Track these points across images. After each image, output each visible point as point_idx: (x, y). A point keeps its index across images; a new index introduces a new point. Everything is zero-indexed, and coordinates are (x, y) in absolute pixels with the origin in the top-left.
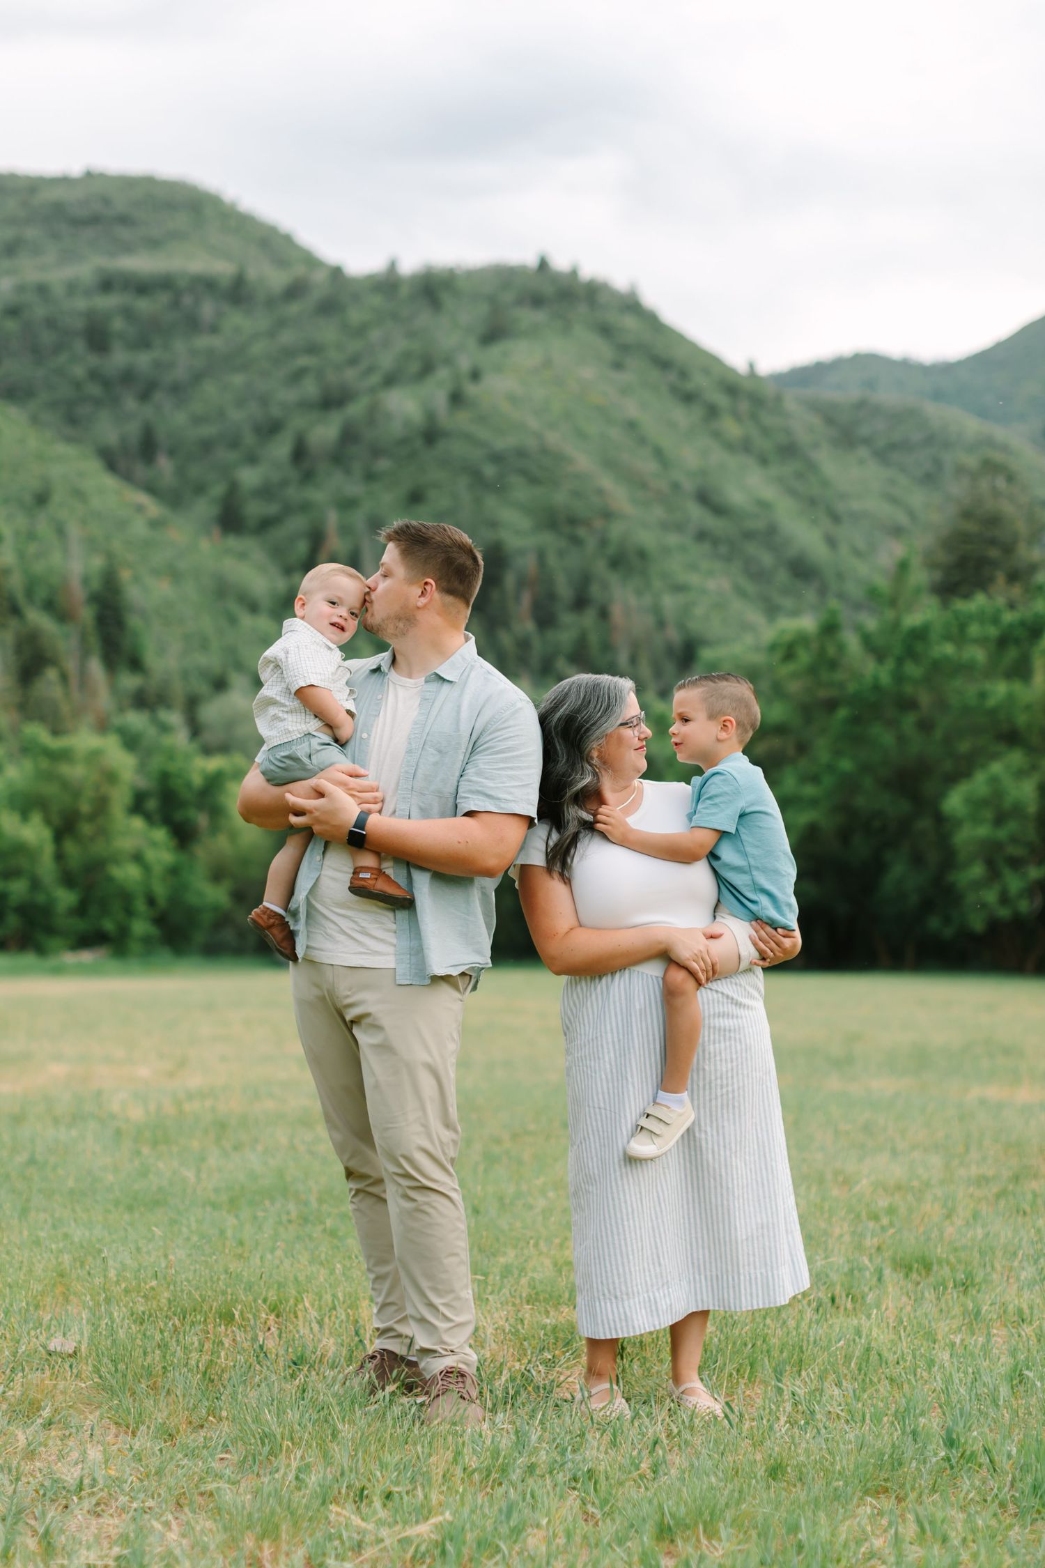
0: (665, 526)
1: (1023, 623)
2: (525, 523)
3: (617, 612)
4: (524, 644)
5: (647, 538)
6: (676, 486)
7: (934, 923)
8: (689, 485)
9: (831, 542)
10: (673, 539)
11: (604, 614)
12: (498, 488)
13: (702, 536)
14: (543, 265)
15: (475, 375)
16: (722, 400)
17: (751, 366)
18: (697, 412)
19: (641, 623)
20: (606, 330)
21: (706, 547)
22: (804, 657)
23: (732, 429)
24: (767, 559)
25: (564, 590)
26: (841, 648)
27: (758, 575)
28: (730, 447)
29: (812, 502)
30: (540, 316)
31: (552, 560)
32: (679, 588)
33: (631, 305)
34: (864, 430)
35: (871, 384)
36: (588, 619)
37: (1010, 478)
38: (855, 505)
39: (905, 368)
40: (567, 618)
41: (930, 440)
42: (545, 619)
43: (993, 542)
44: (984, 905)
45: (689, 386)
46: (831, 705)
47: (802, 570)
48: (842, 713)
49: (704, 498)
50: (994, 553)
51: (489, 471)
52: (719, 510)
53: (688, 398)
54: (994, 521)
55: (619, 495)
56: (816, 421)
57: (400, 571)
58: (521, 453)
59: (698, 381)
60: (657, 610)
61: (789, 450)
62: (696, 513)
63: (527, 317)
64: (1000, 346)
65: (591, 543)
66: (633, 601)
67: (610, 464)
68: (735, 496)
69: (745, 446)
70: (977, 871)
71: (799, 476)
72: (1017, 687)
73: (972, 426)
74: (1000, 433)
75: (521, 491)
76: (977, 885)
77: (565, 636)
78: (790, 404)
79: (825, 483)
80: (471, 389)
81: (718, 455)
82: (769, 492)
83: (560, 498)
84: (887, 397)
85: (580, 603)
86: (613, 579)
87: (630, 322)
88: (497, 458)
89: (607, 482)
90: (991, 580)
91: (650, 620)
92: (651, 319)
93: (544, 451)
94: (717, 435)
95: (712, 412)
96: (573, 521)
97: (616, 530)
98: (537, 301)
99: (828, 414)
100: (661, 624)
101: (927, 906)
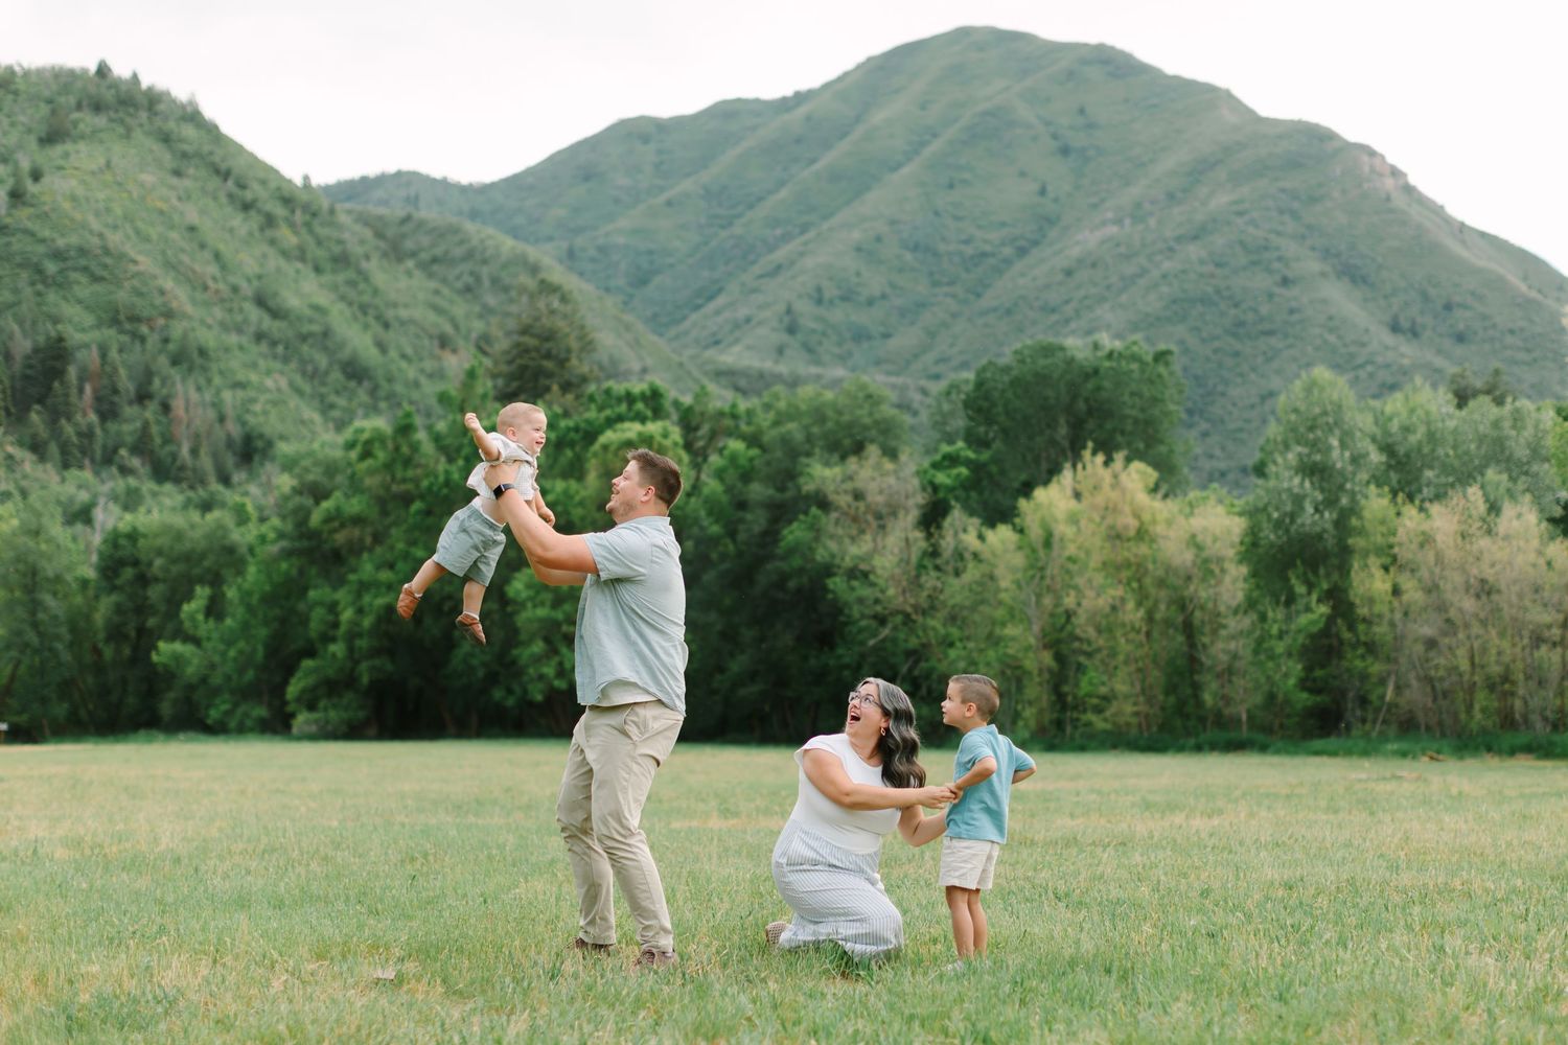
0: (224, 327)
1: (577, 429)
2: (89, 320)
3: (178, 405)
4: (87, 435)
5: (208, 338)
6: (235, 289)
7: (498, 694)
8: (247, 289)
9: (382, 347)
10: (233, 339)
11: (166, 408)
12: (61, 284)
13: (259, 337)
14: (103, 71)
15: (36, 176)
16: (280, 211)
17: (306, 178)
18: (255, 220)
19: (203, 417)
20: (166, 139)
21: (264, 347)
22: (381, 455)
23: (288, 238)
24: (322, 361)
25: (126, 384)
26: (415, 447)
27: (314, 375)
28: (285, 254)
29: (364, 309)
30: (101, 121)
31: (113, 354)
32: (239, 385)
33: (191, 116)
34: (409, 245)
35: (414, 201)
36: (150, 412)
37: (564, 299)
38: (403, 313)
39: (443, 188)
40: (129, 411)
41: (469, 255)
42: (108, 411)
43: (548, 356)
44: (541, 677)
45: (248, 195)
46: (406, 500)
47: (355, 372)
48: (417, 506)
49: (261, 301)
50: (548, 365)
51: (51, 267)
52: (276, 314)
53: (247, 207)
54: (549, 336)
55: (181, 296)
56: (368, 233)
57: (636, 478)
58: (82, 251)
59: (255, 191)
60: (216, 405)
61: (342, 260)
62: (254, 313)
63: (88, 120)
64: (529, 172)
65: (153, 340)
66: (194, 396)
67: (170, 266)
68: (292, 301)
69: (301, 255)
70: (538, 647)
71: (352, 284)
72: (573, 484)
73: (508, 244)
74: (533, 253)
75: (84, 289)
76: (537, 660)
77: (128, 429)
78: (343, 218)
79: (376, 292)
80: (32, 188)
81: (275, 261)
82: (323, 299)
83: (122, 296)
84: (427, 213)
85: (142, 397)
86: (175, 374)
87: (189, 131)
88: (58, 255)
89: (168, 283)
90: (548, 389)
91: (211, 414)
92: (211, 130)
93: (107, 251)
94: (273, 242)
95: (270, 221)
96: (135, 319)
97: (177, 329)
98: (98, 107)
99: (378, 227)
100: (222, 419)
101: (492, 679)
